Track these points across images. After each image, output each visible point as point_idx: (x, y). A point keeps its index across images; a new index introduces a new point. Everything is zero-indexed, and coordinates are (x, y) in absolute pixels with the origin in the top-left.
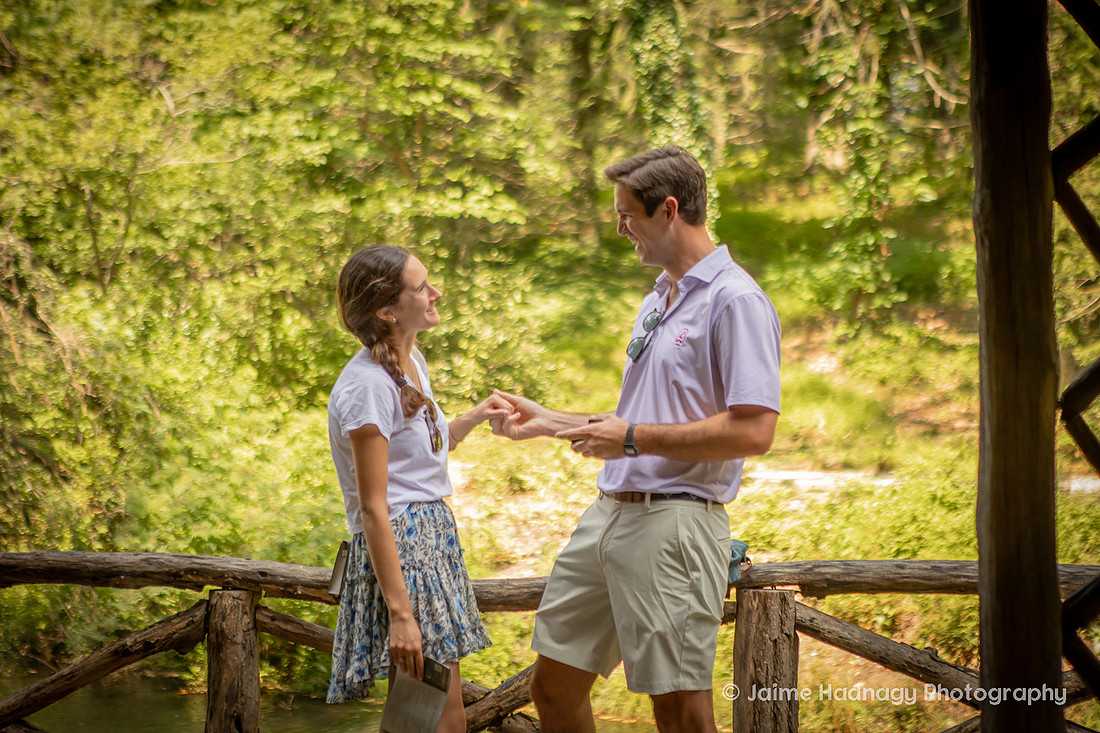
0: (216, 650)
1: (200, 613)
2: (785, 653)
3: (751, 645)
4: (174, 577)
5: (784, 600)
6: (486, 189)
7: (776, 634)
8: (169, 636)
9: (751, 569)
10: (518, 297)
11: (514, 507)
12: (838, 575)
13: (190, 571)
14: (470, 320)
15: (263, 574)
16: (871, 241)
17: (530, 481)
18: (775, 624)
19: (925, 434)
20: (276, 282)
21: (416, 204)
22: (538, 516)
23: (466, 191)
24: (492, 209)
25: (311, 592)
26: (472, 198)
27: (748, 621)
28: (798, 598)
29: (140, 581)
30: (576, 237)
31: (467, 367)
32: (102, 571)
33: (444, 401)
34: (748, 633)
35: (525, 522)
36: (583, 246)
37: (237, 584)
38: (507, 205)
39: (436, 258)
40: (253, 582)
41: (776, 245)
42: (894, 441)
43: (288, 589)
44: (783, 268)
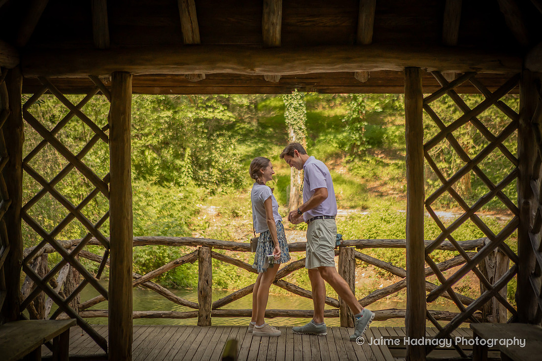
0: (201, 262)
2: (352, 264)
3: (343, 262)
5: (352, 250)
6: (221, 108)
7: (350, 259)
8: (189, 259)
9: (343, 242)
10: (232, 146)
11: (234, 222)
12: (367, 243)
13: (194, 242)
14: (215, 154)
15: (213, 243)
16: (359, 126)
17: (240, 213)
19: (378, 195)
20: (147, 142)
21: (196, 113)
22: (243, 225)
23: (215, 108)
24: (223, 115)
25: (226, 248)
26: (217, 111)
27: (342, 255)
28: (355, 249)
29: (180, 244)
30: (249, 123)
31: (215, 172)
32: (170, 242)
33: (206, 184)
34: (342, 258)
35: (238, 227)
36: (252, 126)
37: (207, 245)
38: (229, 114)
39: (203, 132)
40: (211, 245)
41: (323, 126)
42: (367, 198)
43: (220, 247)
44: (326, 135)
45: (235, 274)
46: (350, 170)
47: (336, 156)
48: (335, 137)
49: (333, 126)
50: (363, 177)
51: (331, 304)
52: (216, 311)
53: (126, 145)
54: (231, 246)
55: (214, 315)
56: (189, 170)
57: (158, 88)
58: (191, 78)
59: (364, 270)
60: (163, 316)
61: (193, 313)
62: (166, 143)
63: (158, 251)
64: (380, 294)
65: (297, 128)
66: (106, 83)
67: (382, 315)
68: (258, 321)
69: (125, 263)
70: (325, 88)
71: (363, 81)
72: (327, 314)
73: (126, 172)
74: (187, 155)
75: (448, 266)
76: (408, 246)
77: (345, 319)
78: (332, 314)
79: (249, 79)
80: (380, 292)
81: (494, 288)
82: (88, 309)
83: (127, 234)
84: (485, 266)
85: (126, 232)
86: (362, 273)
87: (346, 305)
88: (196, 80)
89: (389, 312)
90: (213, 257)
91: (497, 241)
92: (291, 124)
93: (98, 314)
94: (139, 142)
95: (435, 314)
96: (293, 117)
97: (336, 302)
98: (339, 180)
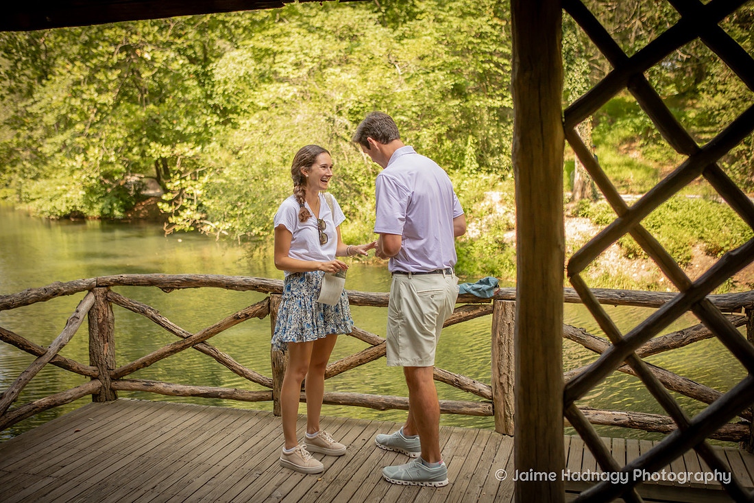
0: (273, 318)
1: (266, 303)
3: (499, 325)
4: (255, 288)
7: (510, 321)
8: (254, 312)
13: (261, 285)
18: (509, 316)
26: (506, 99)
27: (498, 314)
29: (243, 288)
32: (229, 284)
33: (497, 170)
34: (497, 320)
39: (494, 120)
41: (623, 111)
44: (623, 119)
46: (644, 154)
47: (632, 140)
48: (632, 121)
49: (632, 111)
50: (656, 161)
51: (478, 394)
56: (472, 158)
60: (223, 396)
61: (266, 394)
72: (471, 409)
77: (502, 421)
78: (479, 410)
82: (124, 378)
87: (502, 399)
93: (135, 387)
97: (487, 392)
98: (630, 165)
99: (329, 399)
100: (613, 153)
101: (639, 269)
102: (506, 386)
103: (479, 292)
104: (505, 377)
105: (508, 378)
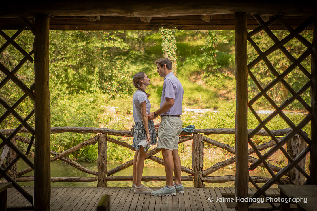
0: (100, 144)
1: (97, 138)
2: (202, 145)
3: (196, 144)
4: (92, 131)
5: (201, 135)
6: (119, 40)
7: (200, 142)
8: (91, 142)
9: (195, 130)
10: (127, 66)
11: (128, 117)
12: (211, 131)
13: (95, 130)
14: (116, 72)
15: (108, 131)
18: (200, 140)
19: (225, 100)
20: (69, 63)
21: (102, 44)
23: (115, 40)
24: (121, 45)
25: (117, 134)
26: (116, 42)
27: (195, 139)
28: (204, 135)
29: (86, 132)
30: (139, 50)
31: (115, 83)
32: (79, 130)
33: (109, 92)
34: (195, 141)
35: (130, 121)
36: (141, 53)
37: (103, 133)
38: (124, 44)
39: (107, 57)
40: (106, 132)
41: (188, 52)
42: (218, 101)
43: (112, 133)
44: (191, 59)
45: (128, 152)
46: (206, 82)
47: (197, 73)
48: (197, 60)
49: (195, 53)
50: (215, 87)
51: (187, 172)
52: (110, 177)
53: (46, 64)
54: (120, 133)
55: (108, 180)
56: (97, 82)
57: (68, 26)
58: (90, 19)
59: (215, 150)
60: (74, 180)
61: (94, 178)
62: (81, 64)
63: (75, 137)
64: (220, 165)
65: (170, 54)
66: (32, 22)
67: (221, 179)
68: (137, 183)
69: (45, 145)
70: (182, 26)
71: (207, 21)
72: (184, 178)
73: (45, 83)
74: (95, 72)
75: (266, 147)
76: (236, 133)
77: (197, 182)
78: (188, 178)
79: (130, 20)
80: (220, 164)
81: (295, 161)
82: (23, 176)
83: (47, 125)
84: (291, 147)
85: (46, 123)
86: (214, 151)
87: (197, 173)
88: (94, 20)
89: (226, 177)
90: (108, 141)
91: (297, 129)
92: (166, 51)
93: (30, 179)
94: (63, 63)
95: (258, 179)
96: (167, 46)
97: (191, 171)
98: (199, 89)
99: (124, 178)
100: (187, 81)
101: (211, 155)
102: (199, 168)
103: (188, 131)
104: (198, 164)
105: (199, 164)
